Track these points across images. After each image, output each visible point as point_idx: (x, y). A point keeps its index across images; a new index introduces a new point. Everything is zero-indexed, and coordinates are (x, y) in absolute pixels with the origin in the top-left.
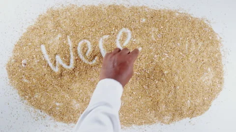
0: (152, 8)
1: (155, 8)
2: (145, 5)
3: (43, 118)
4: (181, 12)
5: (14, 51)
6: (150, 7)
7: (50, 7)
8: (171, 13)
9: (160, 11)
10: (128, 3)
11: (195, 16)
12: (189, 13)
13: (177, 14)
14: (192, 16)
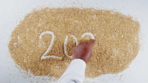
0: (97, 9)
1: (98, 9)
2: (92, 7)
3: (29, 77)
4: (115, 11)
5: (12, 36)
6: (95, 8)
7: (34, 8)
8: (108, 12)
9: (101, 11)
10: (82, 6)
11: (123, 14)
12: (120, 12)
13: (112, 13)
14: (122, 14)
